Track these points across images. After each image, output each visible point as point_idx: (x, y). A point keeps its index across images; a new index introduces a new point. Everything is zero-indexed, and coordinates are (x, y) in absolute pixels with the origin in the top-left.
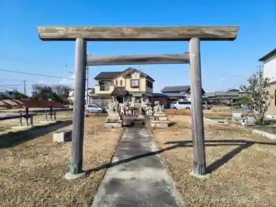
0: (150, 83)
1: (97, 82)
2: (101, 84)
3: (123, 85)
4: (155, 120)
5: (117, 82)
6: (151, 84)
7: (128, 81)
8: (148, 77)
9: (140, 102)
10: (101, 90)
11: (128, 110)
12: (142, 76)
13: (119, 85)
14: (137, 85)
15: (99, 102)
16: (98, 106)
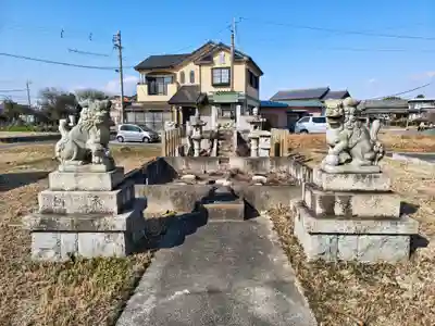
0: (253, 78)
1: (141, 77)
2: (149, 80)
3: (197, 82)
4: (329, 214)
5: (183, 75)
6: (257, 80)
7: (206, 70)
8: (250, 62)
9: (233, 118)
10: (150, 93)
11: (199, 140)
12: (237, 58)
13: (187, 82)
14: (225, 81)
15: (147, 119)
16: (142, 127)
